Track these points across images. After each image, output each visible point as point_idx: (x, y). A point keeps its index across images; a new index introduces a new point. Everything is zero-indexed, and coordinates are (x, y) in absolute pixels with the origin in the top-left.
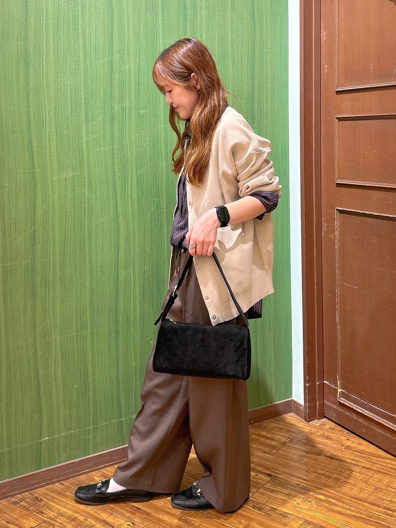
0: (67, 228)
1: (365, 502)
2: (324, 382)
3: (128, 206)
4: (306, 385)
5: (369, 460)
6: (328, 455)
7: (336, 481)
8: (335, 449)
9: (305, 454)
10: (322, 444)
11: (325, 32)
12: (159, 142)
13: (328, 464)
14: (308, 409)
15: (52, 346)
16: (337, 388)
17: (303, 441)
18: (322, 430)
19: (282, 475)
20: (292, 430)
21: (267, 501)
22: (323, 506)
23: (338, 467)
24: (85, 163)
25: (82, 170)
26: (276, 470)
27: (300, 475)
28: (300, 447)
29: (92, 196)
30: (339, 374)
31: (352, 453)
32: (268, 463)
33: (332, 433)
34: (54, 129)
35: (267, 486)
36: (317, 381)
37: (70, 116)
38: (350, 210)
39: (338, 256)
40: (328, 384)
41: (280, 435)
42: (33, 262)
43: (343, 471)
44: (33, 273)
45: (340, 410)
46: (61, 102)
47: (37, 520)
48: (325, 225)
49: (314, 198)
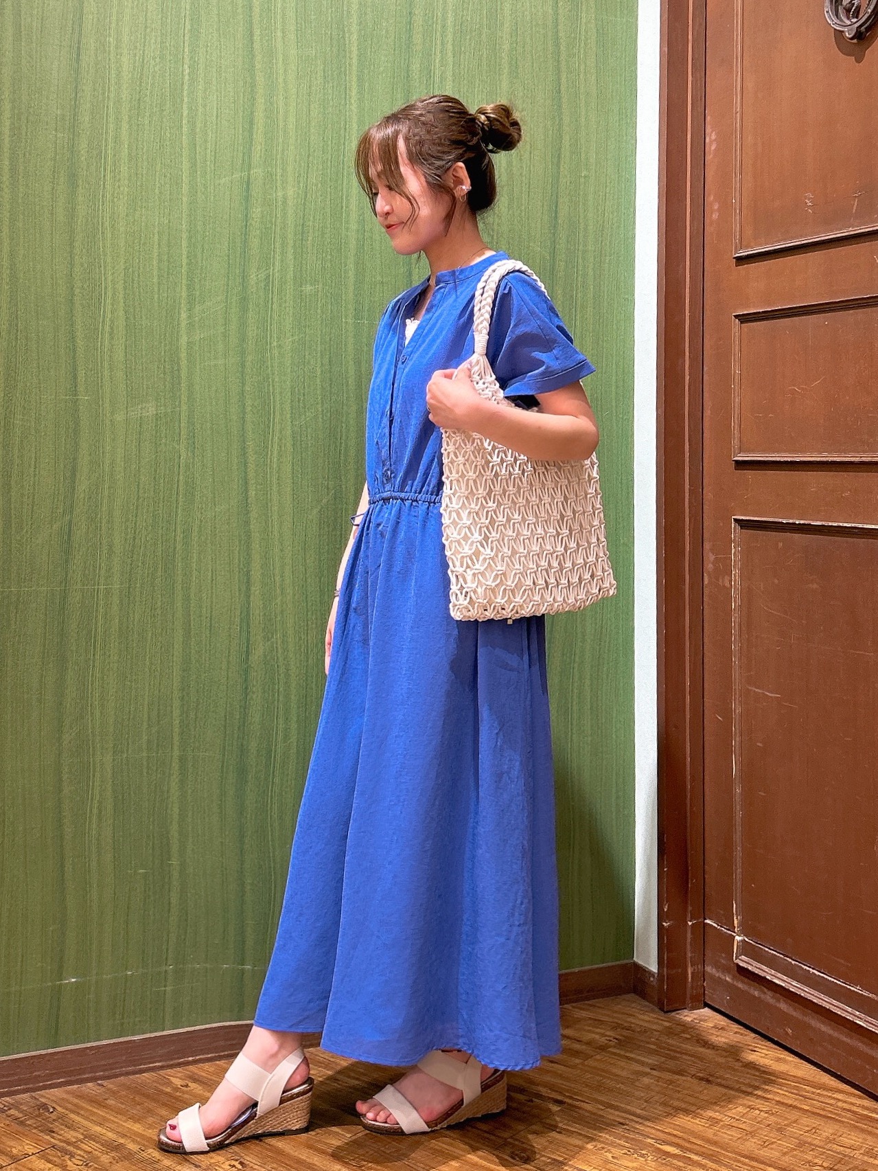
2: (706, 921)
3: (271, 489)
4: (663, 925)
6: (701, 1075)
8: (718, 1064)
9: (648, 1070)
10: (689, 1055)
11: (716, 134)
12: (342, 355)
14: (665, 983)
15: (94, 775)
16: (733, 933)
17: (648, 1046)
18: (696, 1028)
19: (587, 1103)
20: (626, 1024)
21: (545, 1148)
22: (671, 1165)
23: (721, 1098)
24: (183, 389)
25: (177, 404)
26: (575, 1094)
27: (628, 1107)
28: (639, 1057)
29: (194, 460)
30: (738, 899)
32: (561, 1082)
33: (717, 1036)
34: (121, 313)
35: (549, 1122)
37: (156, 291)
38: (764, 519)
39: (736, 626)
40: (714, 925)
41: (594, 1032)
42: (65, 590)
43: (730, 1106)
44: (64, 612)
45: (740, 985)
46: (139, 258)
47: (39, 1143)
48: (712, 557)
49: (687, 495)
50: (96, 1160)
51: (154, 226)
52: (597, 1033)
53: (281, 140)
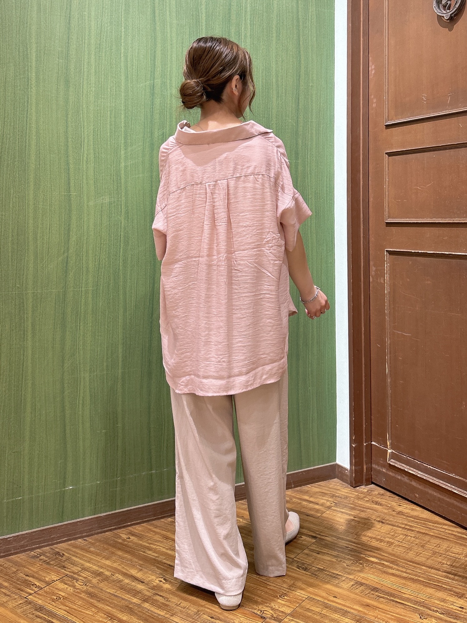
0: (101, 256)
1: (423, 566)
2: (372, 443)
4: (353, 446)
5: (424, 526)
6: (379, 519)
7: (389, 544)
8: (385, 514)
9: (353, 518)
10: (370, 509)
11: (374, 66)
13: (379, 529)
14: (354, 473)
15: (80, 384)
16: (387, 449)
17: (349, 505)
18: (371, 495)
19: (328, 537)
20: (337, 495)
21: (313, 562)
23: (391, 531)
24: (123, 189)
25: (120, 196)
26: (321, 532)
27: (348, 538)
28: (347, 512)
29: (128, 224)
30: (389, 434)
31: (404, 518)
32: (312, 526)
33: (381, 499)
34: (92, 151)
35: (312, 548)
36: (364, 442)
37: (109, 140)
38: (402, 250)
39: (388, 301)
40: (377, 445)
41: (323, 499)
42: (65, 291)
43: (396, 535)
44: (64, 302)
45: (391, 473)
46: (100, 124)
47: (59, 574)
48: (374, 269)
49: (362, 239)
50: (90, 581)
51: (107, 107)
52: (325, 500)
53: (169, 66)
